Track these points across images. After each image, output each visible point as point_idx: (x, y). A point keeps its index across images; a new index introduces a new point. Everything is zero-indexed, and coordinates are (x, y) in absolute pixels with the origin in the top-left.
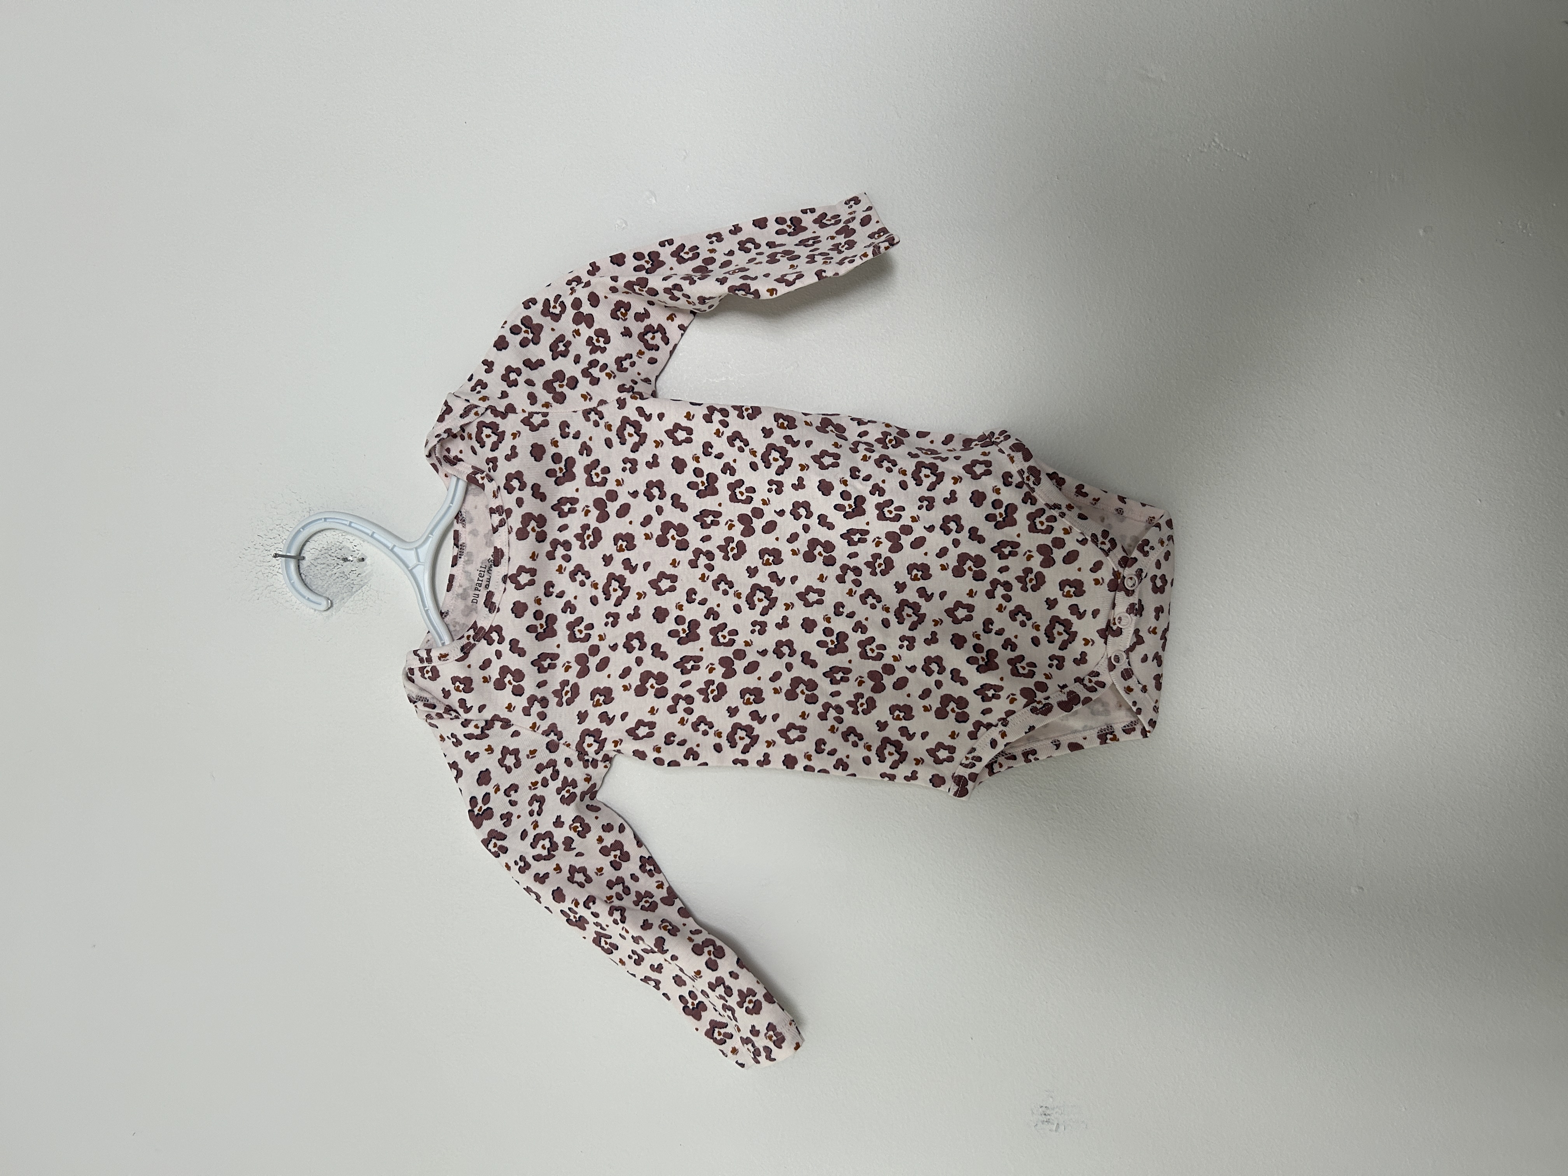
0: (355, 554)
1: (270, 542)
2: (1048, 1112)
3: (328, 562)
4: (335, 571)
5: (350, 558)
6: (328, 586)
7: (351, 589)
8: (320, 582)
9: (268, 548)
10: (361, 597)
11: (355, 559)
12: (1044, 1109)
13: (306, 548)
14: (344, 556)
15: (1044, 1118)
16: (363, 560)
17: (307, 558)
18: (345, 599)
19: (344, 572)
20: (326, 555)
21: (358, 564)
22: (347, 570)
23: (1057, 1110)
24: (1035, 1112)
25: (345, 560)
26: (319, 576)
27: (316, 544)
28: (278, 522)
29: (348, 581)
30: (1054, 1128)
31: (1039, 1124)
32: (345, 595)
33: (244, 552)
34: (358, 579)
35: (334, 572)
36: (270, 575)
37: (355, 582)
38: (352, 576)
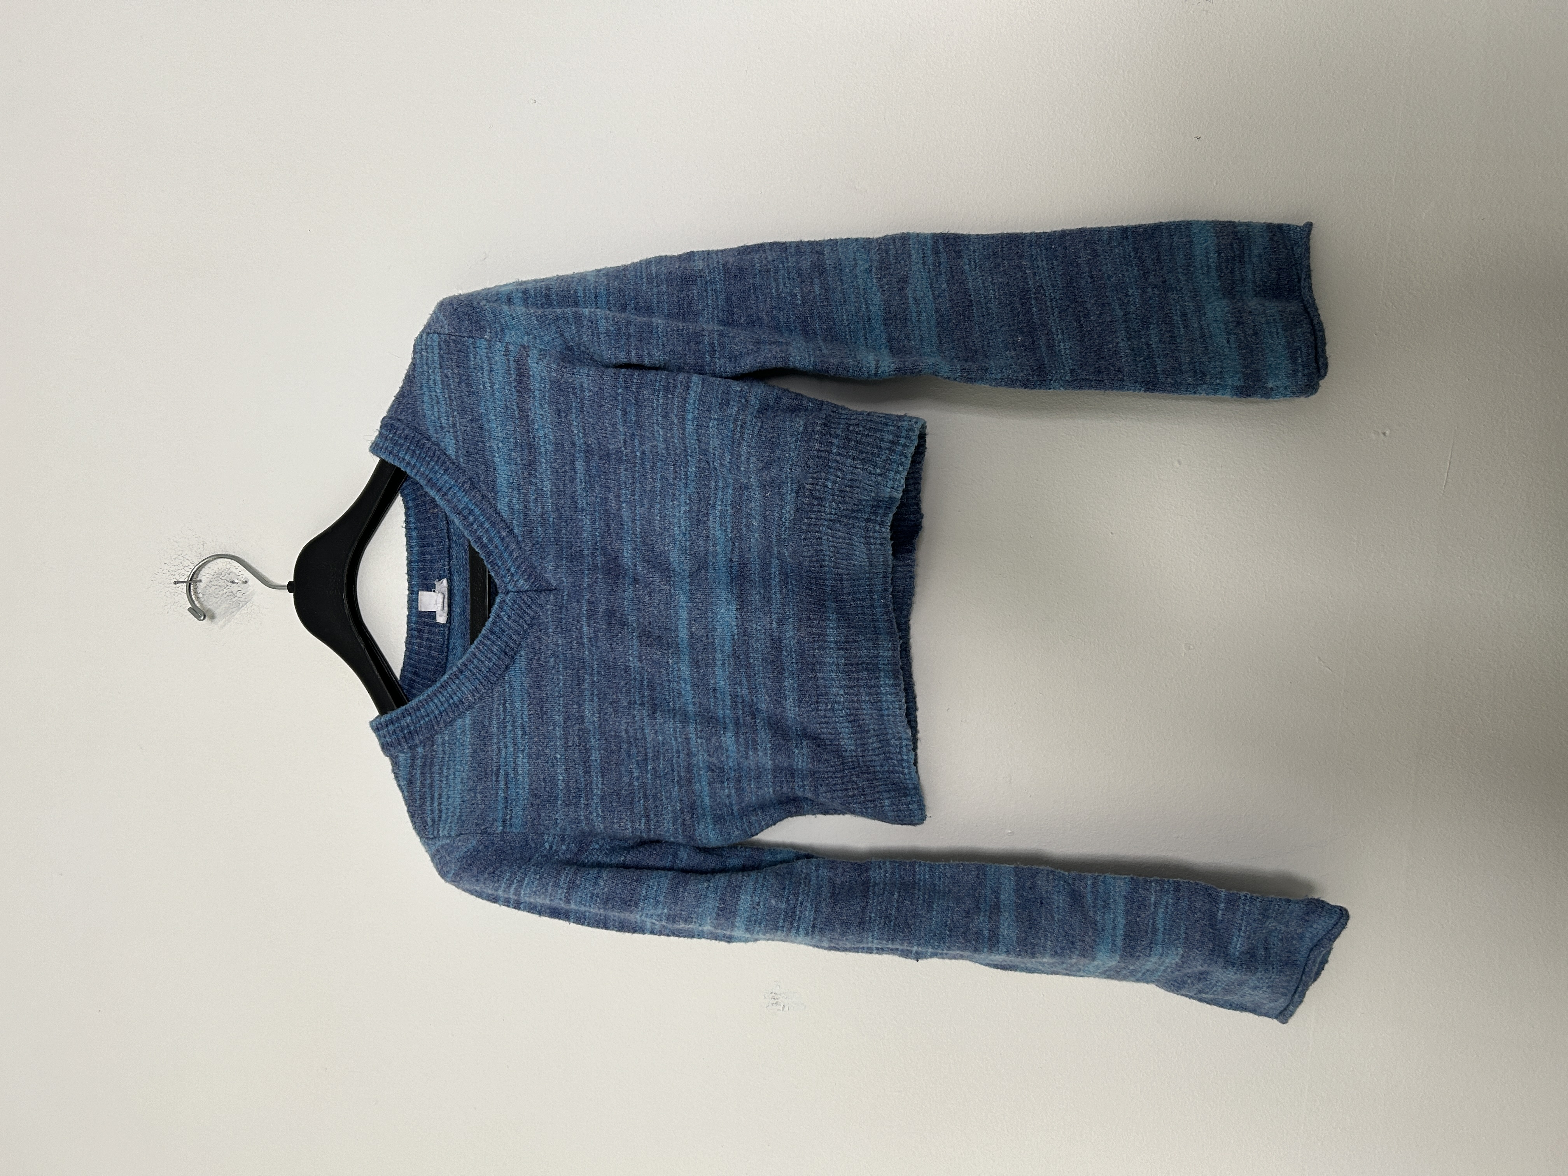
0: (240, 578)
1: (174, 568)
2: (776, 997)
3: (219, 584)
4: (225, 590)
5: (236, 581)
6: (220, 606)
7: (239, 606)
8: (214, 599)
9: (173, 573)
10: (246, 611)
11: (240, 582)
12: (773, 994)
13: (204, 571)
14: (232, 579)
15: (773, 1001)
16: (246, 582)
17: (203, 581)
18: (235, 613)
19: (232, 592)
20: (218, 578)
21: (242, 585)
22: (235, 590)
23: (783, 995)
24: (766, 996)
25: (233, 582)
26: (214, 594)
27: (210, 570)
28: (180, 553)
29: (236, 598)
30: (781, 1009)
31: (770, 1005)
32: (234, 609)
33: (156, 576)
34: (243, 597)
35: (224, 592)
36: (176, 594)
37: (241, 600)
38: (239, 595)
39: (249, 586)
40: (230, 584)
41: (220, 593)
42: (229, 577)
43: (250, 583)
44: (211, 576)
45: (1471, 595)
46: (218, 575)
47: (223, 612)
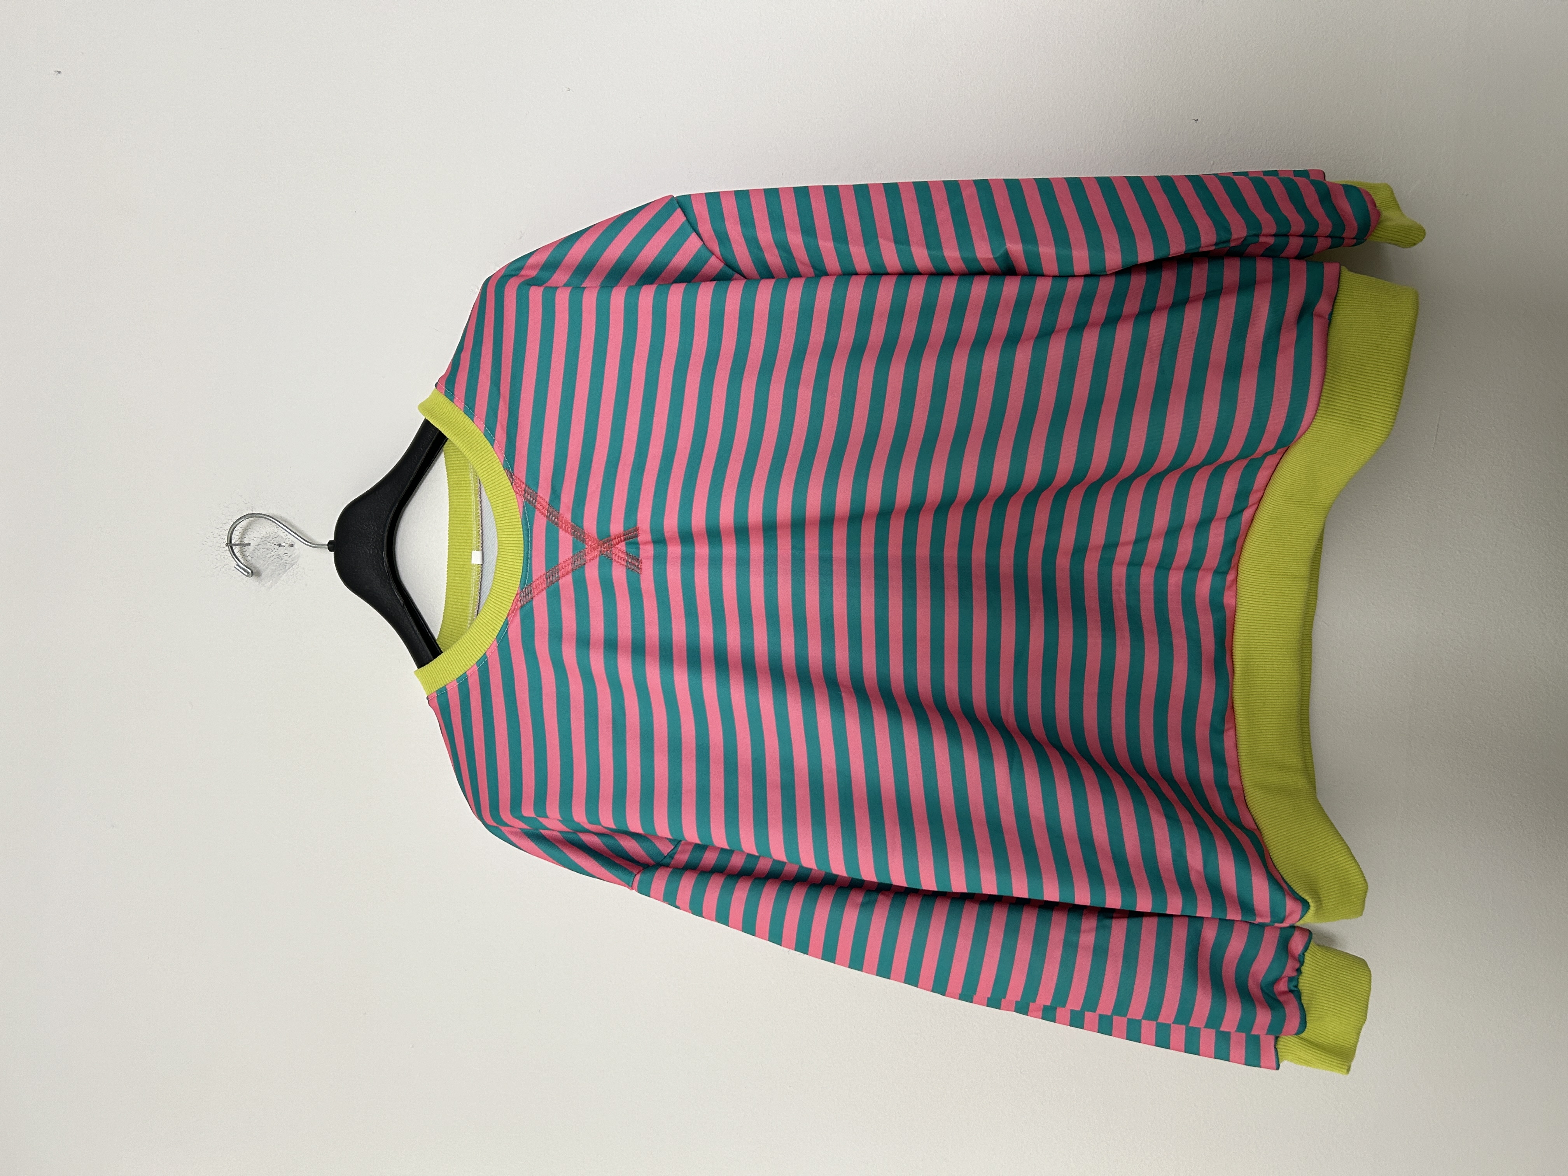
0: (286, 541)
3: (267, 547)
4: (273, 553)
5: (283, 544)
6: (268, 565)
7: (285, 568)
8: (262, 562)
10: (292, 573)
11: (287, 545)
14: (279, 543)
16: (292, 545)
17: (252, 544)
18: (281, 575)
19: (279, 555)
20: (266, 542)
21: (289, 549)
22: (282, 553)
25: (280, 545)
26: (261, 557)
27: (258, 534)
29: (282, 561)
32: (280, 572)
33: (206, 540)
34: (290, 559)
35: (272, 555)
36: (226, 557)
37: (288, 562)
38: (285, 557)
39: (295, 549)
40: (277, 547)
41: (269, 556)
42: (277, 541)
43: (296, 546)
44: (259, 540)
45: (1460, 552)
46: (266, 539)
47: (270, 574)
